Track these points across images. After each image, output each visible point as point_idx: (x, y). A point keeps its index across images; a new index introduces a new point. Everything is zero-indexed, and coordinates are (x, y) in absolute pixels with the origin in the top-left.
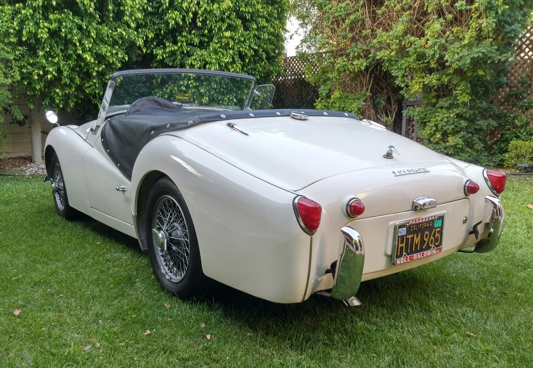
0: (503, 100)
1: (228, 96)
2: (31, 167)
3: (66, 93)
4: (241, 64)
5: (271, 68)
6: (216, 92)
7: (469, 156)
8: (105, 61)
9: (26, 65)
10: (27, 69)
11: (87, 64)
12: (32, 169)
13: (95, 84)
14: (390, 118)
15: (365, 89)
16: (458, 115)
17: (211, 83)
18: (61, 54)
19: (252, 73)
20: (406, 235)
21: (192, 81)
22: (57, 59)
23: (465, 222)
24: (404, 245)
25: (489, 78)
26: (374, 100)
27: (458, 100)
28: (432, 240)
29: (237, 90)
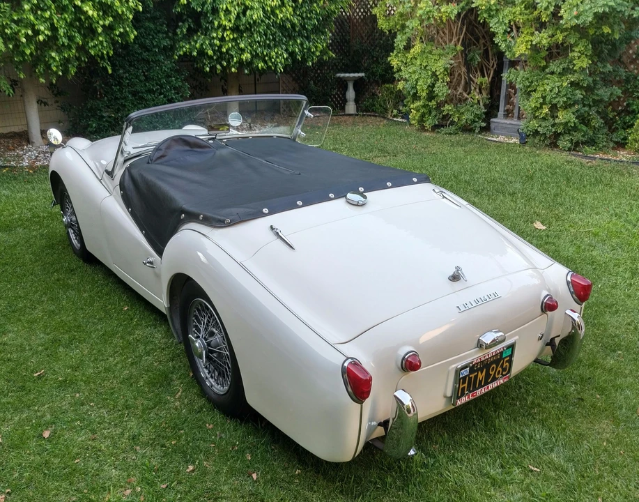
0: (634, 56)
1: (276, 50)
2: (30, 151)
3: (65, 57)
4: (292, 7)
5: (333, 7)
6: (260, 46)
7: (583, 136)
8: (112, 11)
9: (9, 23)
10: (11, 28)
11: (88, 18)
12: (30, 153)
13: (101, 42)
14: (486, 78)
15: (455, 39)
16: (572, 84)
17: (253, 34)
18: (53, 7)
19: (307, 16)
20: (468, 375)
21: (228, 33)
22: (49, 13)
23: (540, 338)
24: (466, 385)
25: (617, 36)
26: (466, 55)
27: (574, 65)
28: (499, 371)
29: (288, 39)
